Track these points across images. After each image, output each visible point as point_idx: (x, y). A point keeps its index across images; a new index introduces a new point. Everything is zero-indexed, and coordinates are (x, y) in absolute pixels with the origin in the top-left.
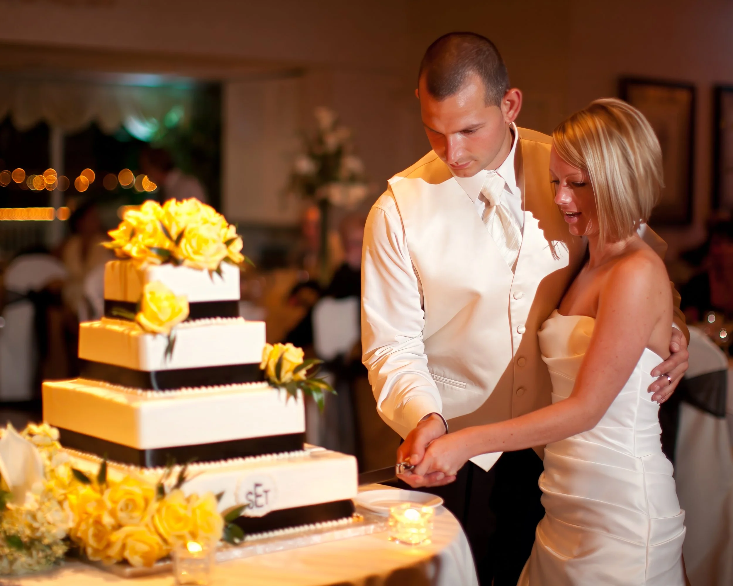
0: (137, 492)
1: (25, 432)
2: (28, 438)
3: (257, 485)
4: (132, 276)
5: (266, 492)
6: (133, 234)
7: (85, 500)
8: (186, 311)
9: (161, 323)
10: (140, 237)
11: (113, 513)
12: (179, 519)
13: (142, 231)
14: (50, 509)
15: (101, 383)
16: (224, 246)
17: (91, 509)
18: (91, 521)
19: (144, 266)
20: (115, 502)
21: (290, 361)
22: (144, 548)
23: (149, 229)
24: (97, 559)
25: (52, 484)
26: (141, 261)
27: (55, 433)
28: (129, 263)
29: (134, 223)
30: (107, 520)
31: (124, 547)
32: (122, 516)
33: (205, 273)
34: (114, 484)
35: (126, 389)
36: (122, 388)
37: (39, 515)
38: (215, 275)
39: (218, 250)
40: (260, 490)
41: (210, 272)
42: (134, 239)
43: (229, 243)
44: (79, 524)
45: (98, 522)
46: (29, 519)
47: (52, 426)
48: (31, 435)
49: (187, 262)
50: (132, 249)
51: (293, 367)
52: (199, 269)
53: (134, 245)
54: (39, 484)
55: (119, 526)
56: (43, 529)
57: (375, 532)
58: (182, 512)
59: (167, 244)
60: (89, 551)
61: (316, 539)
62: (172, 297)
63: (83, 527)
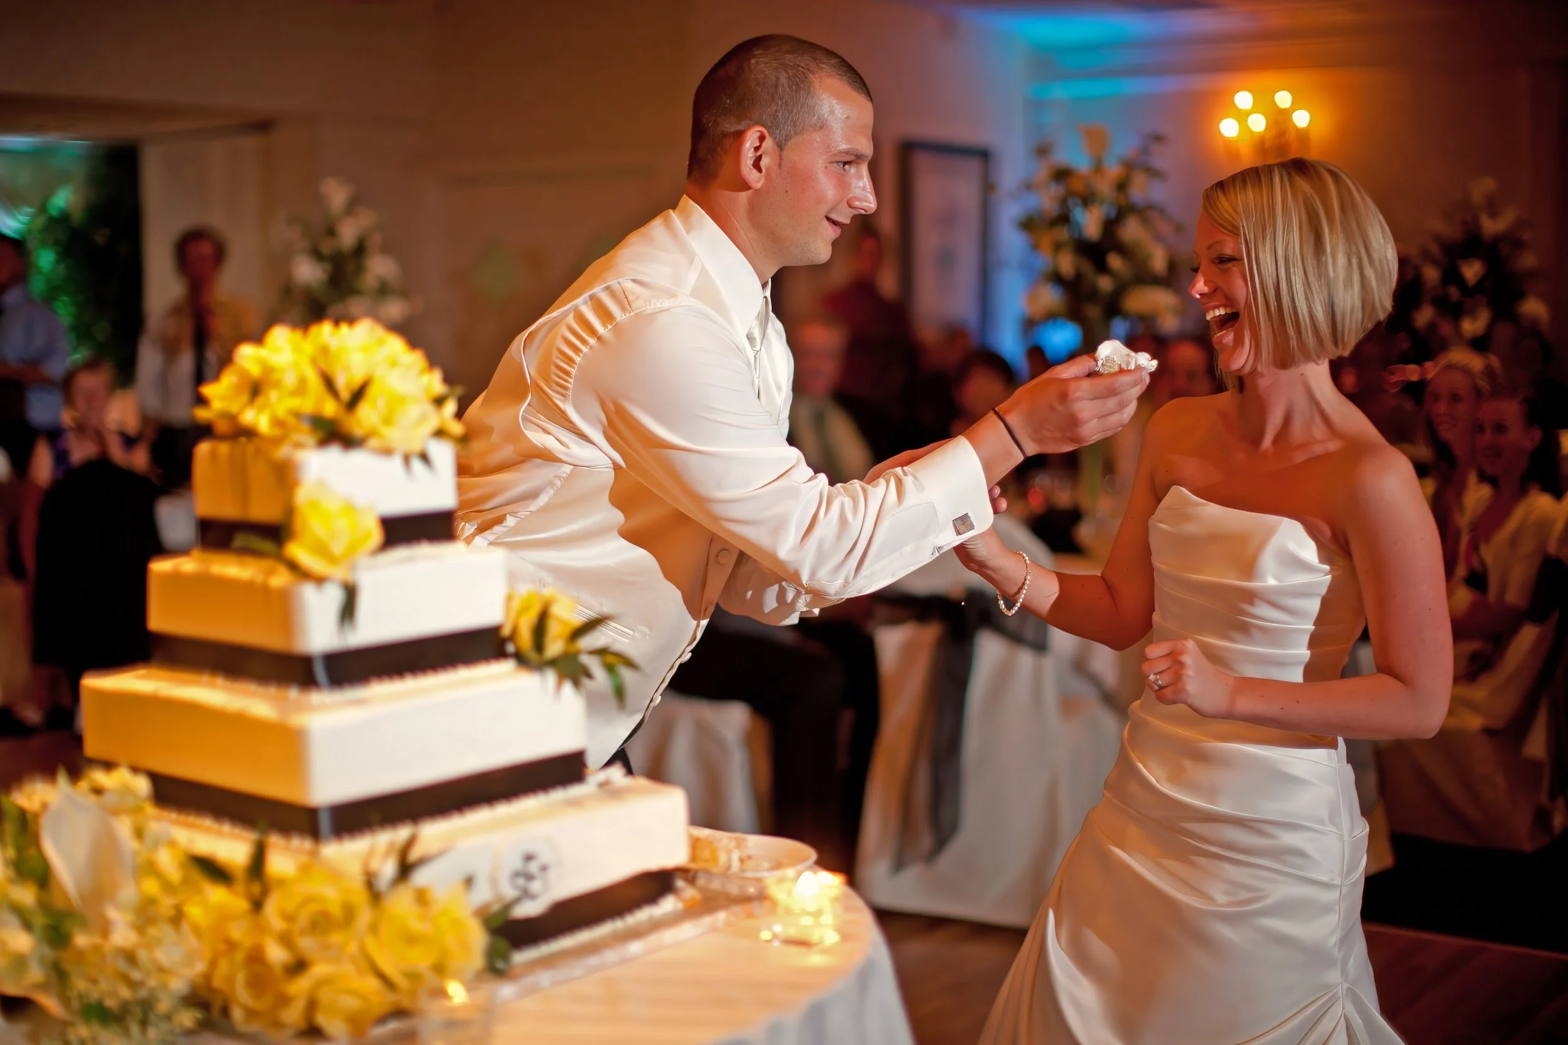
0: (331, 896)
1: (83, 785)
2: (92, 798)
3: (529, 858)
4: (258, 472)
5: (544, 868)
6: (255, 390)
7: (224, 917)
8: (376, 535)
9: (332, 559)
10: (273, 395)
11: (286, 940)
12: (412, 940)
13: (277, 384)
14: (159, 942)
15: (205, 678)
16: (430, 409)
17: (238, 932)
18: (240, 956)
19: (283, 452)
20: (290, 918)
21: (560, 621)
22: (350, 1003)
23: (290, 380)
24: (254, 1028)
25: (151, 886)
26: (277, 441)
27: (142, 785)
28: (250, 448)
29: (255, 370)
30: (276, 954)
31: (312, 1005)
32: (306, 944)
33: (397, 462)
34: (281, 882)
35: (261, 690)
36: (252, 687)
37: (142, 955)
38: (417, 465)
39: (423, 418)
40: (533, 867)
41: (407, 459)
42: (260, 400)
43: (439, 402)
44: (213, 964)
45: (256, 958)
46: (122, 965)
47: (135, 770)
48: (98, 791)
49: (373, 443)
50: (258, 419)
51: (567, 631)
52: (387, 452)
53: (261, 410)
54: (128, 892)
55: (299, 966)
56: (152, 983)
57: (728, 924)
58: (417, 926)
59: (330, 408)
60: (237, 1014)
61: (635, 947)
62: (351, 508)
63: (223, 968)
